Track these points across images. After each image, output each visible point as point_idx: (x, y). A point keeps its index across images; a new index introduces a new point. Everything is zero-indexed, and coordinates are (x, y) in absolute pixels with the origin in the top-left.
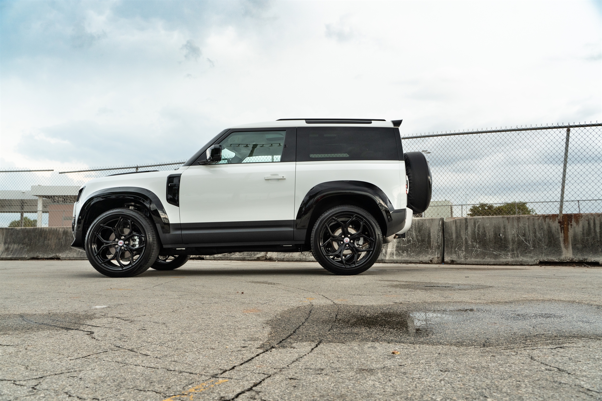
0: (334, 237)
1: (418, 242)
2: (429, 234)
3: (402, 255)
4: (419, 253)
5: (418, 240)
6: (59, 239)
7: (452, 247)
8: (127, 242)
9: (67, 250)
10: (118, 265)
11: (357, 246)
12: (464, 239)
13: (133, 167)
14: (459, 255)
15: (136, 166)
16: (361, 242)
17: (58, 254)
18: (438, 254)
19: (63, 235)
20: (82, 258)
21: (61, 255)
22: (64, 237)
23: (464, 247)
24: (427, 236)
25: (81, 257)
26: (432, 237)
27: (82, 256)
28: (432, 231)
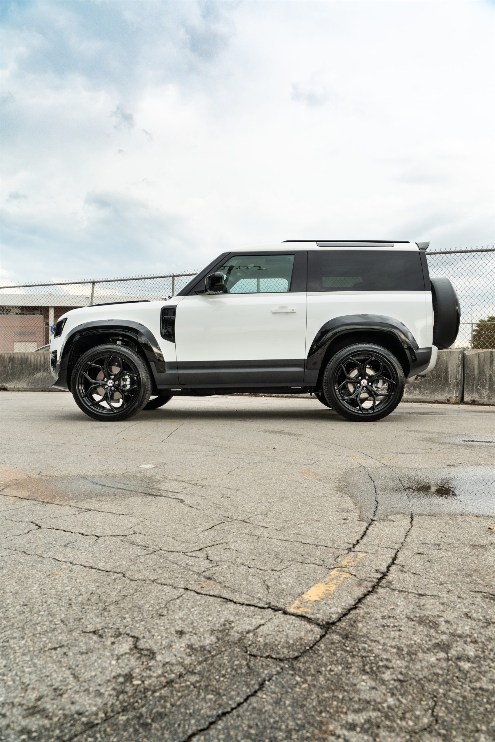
0: (350, 379)
1: (433, 378)
2: (447, 369)
3: (413, 393)
4: (434, 390)
5: (433, 375)
6: (5, 367)
7: (473, 385)
8: (117, 383)
9: (15, 379)
10: (109, 407)
11: (375, 389)
12: (488, 375)
13: (89, 282)
14: (481, 394)
15: (92, 280)
16: (380, 385)
17: (4, 384)
18: (456, 392)
19: (9, 362)
20: (33, 389)
21: (8, 385)
22: (10, 365)
23: (487, 385)
24: (443, 371)
25: (31, 388)
26: (450, 373)
27: (33, 387)
28: (450, 365)
